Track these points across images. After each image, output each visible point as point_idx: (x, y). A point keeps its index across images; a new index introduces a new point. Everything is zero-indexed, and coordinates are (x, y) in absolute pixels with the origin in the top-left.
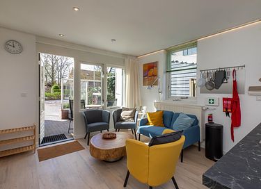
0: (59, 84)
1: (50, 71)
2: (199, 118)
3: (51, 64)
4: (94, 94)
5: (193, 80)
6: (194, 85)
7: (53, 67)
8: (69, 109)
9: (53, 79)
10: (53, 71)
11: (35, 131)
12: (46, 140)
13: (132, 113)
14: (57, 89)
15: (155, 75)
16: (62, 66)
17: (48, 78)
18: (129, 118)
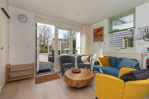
0: (47, 46)
1: (43, 40)
2: (140, 61)
3: (44, 36)
4: (64, 49)
5: (125, 38)
6: (126, 41)
7: (44, 38)
8: (52, 56)
9: (44, 43)
10: (44, 39)
11: (33, 66)
12: (40, 72)
13: (88, 58)
14: (46, 47)
15: (102, 35)
16: (48, 37)
17: (42, 43)
18: (86, 61)
